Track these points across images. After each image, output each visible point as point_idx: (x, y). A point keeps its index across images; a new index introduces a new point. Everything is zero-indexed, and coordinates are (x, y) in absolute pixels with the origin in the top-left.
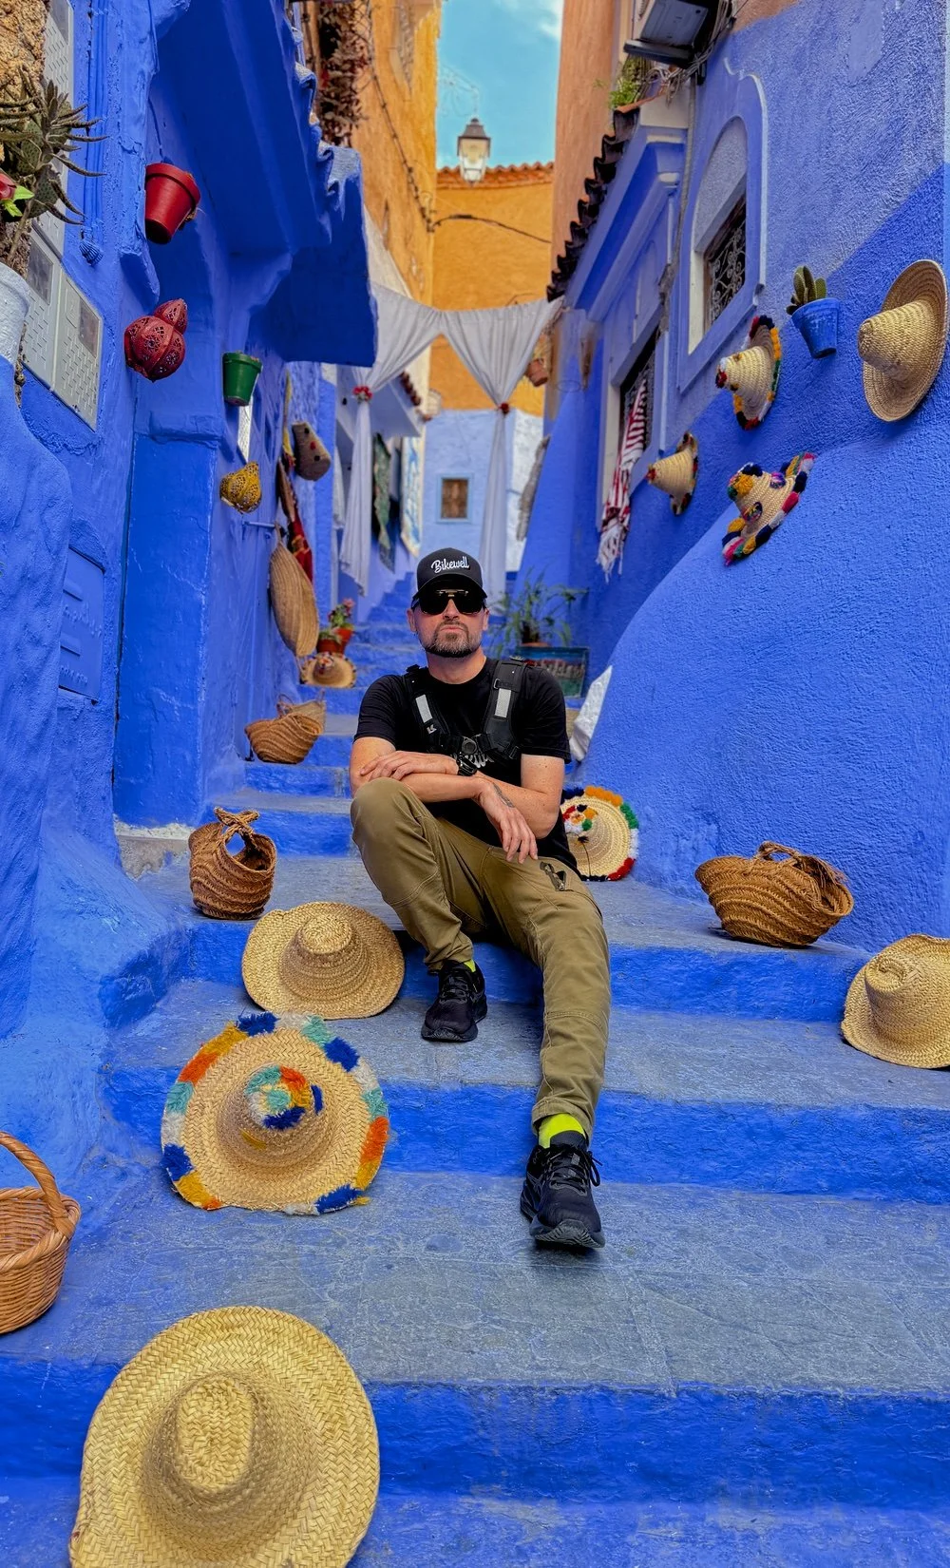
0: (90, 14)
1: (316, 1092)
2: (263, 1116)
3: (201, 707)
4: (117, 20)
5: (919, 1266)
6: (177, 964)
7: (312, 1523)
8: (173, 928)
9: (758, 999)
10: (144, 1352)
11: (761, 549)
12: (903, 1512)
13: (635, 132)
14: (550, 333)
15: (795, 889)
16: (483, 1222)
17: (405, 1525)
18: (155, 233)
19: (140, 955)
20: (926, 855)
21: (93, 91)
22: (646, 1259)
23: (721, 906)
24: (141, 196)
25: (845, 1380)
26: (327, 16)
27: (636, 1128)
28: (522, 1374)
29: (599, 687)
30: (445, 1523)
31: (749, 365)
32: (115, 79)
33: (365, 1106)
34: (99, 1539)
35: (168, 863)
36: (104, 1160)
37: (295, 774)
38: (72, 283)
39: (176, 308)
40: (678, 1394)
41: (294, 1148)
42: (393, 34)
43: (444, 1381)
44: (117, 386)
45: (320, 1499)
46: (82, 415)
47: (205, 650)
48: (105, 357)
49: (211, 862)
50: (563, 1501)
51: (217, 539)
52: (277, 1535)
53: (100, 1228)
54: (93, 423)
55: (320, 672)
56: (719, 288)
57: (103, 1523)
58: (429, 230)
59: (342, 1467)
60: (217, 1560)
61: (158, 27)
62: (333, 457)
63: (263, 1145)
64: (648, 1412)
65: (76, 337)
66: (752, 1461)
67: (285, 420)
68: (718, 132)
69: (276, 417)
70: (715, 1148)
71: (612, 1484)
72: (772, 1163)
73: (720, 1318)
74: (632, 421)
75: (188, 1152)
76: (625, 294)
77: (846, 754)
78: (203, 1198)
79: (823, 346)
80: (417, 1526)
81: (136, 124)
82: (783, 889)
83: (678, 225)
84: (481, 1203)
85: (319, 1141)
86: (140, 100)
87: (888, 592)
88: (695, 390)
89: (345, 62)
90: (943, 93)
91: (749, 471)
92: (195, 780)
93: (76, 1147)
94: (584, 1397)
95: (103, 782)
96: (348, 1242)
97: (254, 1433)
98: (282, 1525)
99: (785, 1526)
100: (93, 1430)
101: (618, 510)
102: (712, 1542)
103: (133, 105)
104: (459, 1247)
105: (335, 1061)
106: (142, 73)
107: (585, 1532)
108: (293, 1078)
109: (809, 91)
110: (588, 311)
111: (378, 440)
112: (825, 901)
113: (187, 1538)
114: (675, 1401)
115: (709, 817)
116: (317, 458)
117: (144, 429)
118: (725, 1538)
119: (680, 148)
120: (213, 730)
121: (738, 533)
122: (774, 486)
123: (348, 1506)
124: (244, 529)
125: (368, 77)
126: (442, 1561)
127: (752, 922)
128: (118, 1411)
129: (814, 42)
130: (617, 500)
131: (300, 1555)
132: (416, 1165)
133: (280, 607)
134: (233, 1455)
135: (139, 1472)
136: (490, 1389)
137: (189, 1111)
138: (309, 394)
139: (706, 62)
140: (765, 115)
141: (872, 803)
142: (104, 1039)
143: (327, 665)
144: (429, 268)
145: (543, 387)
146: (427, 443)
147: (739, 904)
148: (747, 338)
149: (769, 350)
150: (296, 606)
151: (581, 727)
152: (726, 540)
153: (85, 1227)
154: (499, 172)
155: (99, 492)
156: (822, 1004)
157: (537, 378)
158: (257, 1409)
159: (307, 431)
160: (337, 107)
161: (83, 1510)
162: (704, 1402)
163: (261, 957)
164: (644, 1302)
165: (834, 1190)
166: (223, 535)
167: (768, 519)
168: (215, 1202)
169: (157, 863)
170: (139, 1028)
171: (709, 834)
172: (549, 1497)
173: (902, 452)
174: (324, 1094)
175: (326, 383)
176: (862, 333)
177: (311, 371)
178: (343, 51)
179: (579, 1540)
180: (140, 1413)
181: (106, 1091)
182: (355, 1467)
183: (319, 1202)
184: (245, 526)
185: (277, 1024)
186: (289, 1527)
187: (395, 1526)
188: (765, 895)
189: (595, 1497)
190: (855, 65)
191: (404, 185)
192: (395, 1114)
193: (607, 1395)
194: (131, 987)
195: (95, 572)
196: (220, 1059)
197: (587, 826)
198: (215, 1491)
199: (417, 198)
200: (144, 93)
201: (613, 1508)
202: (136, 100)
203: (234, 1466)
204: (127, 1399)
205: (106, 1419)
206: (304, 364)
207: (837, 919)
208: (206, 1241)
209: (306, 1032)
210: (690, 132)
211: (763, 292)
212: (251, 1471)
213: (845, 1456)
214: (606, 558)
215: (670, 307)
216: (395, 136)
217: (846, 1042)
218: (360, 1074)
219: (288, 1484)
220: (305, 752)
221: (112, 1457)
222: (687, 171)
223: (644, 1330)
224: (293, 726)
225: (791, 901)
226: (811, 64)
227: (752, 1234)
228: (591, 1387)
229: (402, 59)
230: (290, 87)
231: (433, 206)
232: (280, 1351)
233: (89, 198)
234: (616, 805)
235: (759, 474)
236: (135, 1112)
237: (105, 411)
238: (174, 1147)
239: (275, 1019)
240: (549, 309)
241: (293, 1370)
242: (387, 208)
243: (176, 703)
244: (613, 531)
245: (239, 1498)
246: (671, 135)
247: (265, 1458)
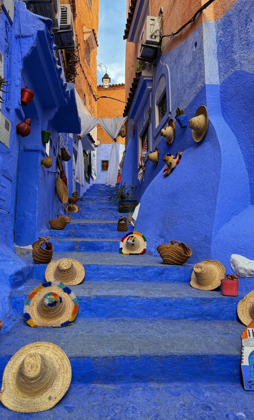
0: (8, 57)
1: (60, 298)
2: (47, 304)
3: (37, 215)
4: (14, 57)
5: (202, 332)
6: (29, 275)
7: (56, 388)
8: (28, 266)
9: (171, 278)
10: (17, 353)
11: (172, 173)
12: (194, 383)
13: (141, 77)
14: (125, 125)
15: (178, 250)
16: (100, 327)
17: (78, 390)
18: (23, 104)
19: (19, 271)
20: (207, 241)
21: (8, 73)
22: (138, 333)
23: (162, 256)
24: (20, 96)
25: (179, 352)
26: (68, 51)
27: (138, 305)
28: (105, 354)
29: (137, 208)
30: (87, 389)
31: (168, 130)
32: (13, 70)
33: (73, 302)
34: (6, 394)
35: (28, 254)
36: (10, 317)
37: (62, 232)
38: (3, 115)
39: (28, 120)
40: (141, 356)
41: (55, 312)
42: (85, 55)
43: (87, 356)
44: (15, 138)
45: (58, 383)
46: (6, 145)
47: (38, 201)
48: (11, 132)
49: (37, 250)
50: (115, 384)
51: (41, 175)
52: (47, 390)
53: (8, 331)
54: (9, 147)
55: (70, 209)
56: (162, 113)
57: (7, 390)
58: (95, 100)
59: (63, 376)
60: (33, 396)
61: (24, 59)
62: (72, 156)
63: (48, 311)
64: (134, 361)
65: (4, 128)
66: (159, 372)
67: (59, 147)
68: (160, 76)
69: (56, 146)
70: (157, 309)
71: (126, 379)
72: (170, 312)
73: (153, 342)
74: (144, 145)
75: (30, 314)
76: (141, 115)
77: (190, 219)
78: (34, 324)
79: (183, 125)
80: (81, 390)
81: (18, 80)
82: (175, 251)
83: (152, 99)
84: (100, 324)
85: (61, 310)
86: (20, 75)
87: (198, 181)
88: (157, 137)
89: (72, 62)
90: (204, 69)
91: (168, 155)
92: (36, 234)
93: (3, 314)
94: (119, 358)
95: (11, 232)
96: (68, 332)
97: (41, 364)
98: (49, 388)
99: (166, 387)
100: (5, 370)
101: (142, 166)
102: (149, 390)
103: (18, 75)
104: (94, 332)
105: (66, 292)
106: (20, 69)
107: (120, 390)
108: (55, 295)
109: (178, 68)
110: (133, 119)
111: (84, 152)
112: (185, 253)
113: (26, 391)
114: (140, 358)
115: (162, 237)
116: (68, 156)
117: (22, 148)
118: (152, 389)
119: (152, 81)
120: (40, 222)
121: (167, 170)
122: (174, 158)
123: (64, 384)
124: (48, 173)
125: (79, 65)
126: (86, 396)
127: (169, 259)
128: (11, 366)
129: (178, 57)
130: (141, 164)
131: (53, 395)
132: (86, 317)
133: (58, 191)
134: (36, 369)
135: (16, 379)
136: (98, 357)
137: (30, 305)
138: (65, 140)
139: (156, 61)
140: (169, 73)
141: (196, 230)
142: (10, 290)
143: (72, 207)
144: (96, 110)
145: (125, 138)
146: (97, 152)
147: (166, 255)
148: (168, 124)
149: (172, 127)
150: (62, 191)
151: (133, 218)
152: (164, 172)
153: (5, 331)
154: (113, 85)
155: (10, 163)
156: (186, 278)
157: (123, 135)
158: (42, 359)
159: (65, 149)
160: (71, 72)
161: (3, 387)
162: (147, 359)
163: (49, 272)
164: (136, 340)
165: (185, 318)
166: (43, 174)
167: (173, 166)
168: (36, 325)
169: (25, 254)
170: (19, 288)
171: (162, 241)
172: (112, 383)
173: (200, 149)
174: (62, 299)
175: (70, 138)
176: (190, 122)
177: (66, 135)
178: (72, 60)
179: (118, 391)
180: (16, 366)
181: (10, 301)
182: (66, 375)
183: (61, 324)
184: (48, 172)
185: (52, 284)
186: (50, 389)
187: (76, 390)
188: (172, 252)
189: (123, 382)
190: (187, 63)
191: (89, 90)
192: (80, 304)
193: (124, 357)
194: (17, 278)
195: (9, 182)
196: (38, 293)
197: (133, 241)
198: (32, 377)
199: (92, 93)
200: (20, 73)
201: (126, 385)
202: (18, 74)
203: (37, 372)
204: (13, 363)
205: (8, 368)
206: (64, 133)
207: (188, 257)
208: (34, 333)
209: (59, 286)
210: (154, 77)
211: (171, 113)
212: (41, 373)
213: (179, 370)
214: (140, 178)
215: (152, 118)
216: (86, 78)
217: (191, 286)
218: (72, 295)
219: (50, 378)
220: (64, 227)
221: (10, 376)
222: (153, 86)
223: (135, 345)
224: (61, 220)
225: (177, 253)
226: (178, 62)
227: (164, 328)
228: (121, 356)
229: (87, 60)
230: (55, 70)
231: (97, 95)
232: (49, 351)
233: (7, 96)
234: (141, 236)
235: (170, 156)
236: (18, 306)
237: (12, 144)
238: (27, 313)
239: (51, 283)
240: (124, 119)
241: (52, 355)
242: (85, 95)
243: (31, 215)
244: (141, 171)
245: (38, 379)
246: (150, 78)
247: (44, 370)
